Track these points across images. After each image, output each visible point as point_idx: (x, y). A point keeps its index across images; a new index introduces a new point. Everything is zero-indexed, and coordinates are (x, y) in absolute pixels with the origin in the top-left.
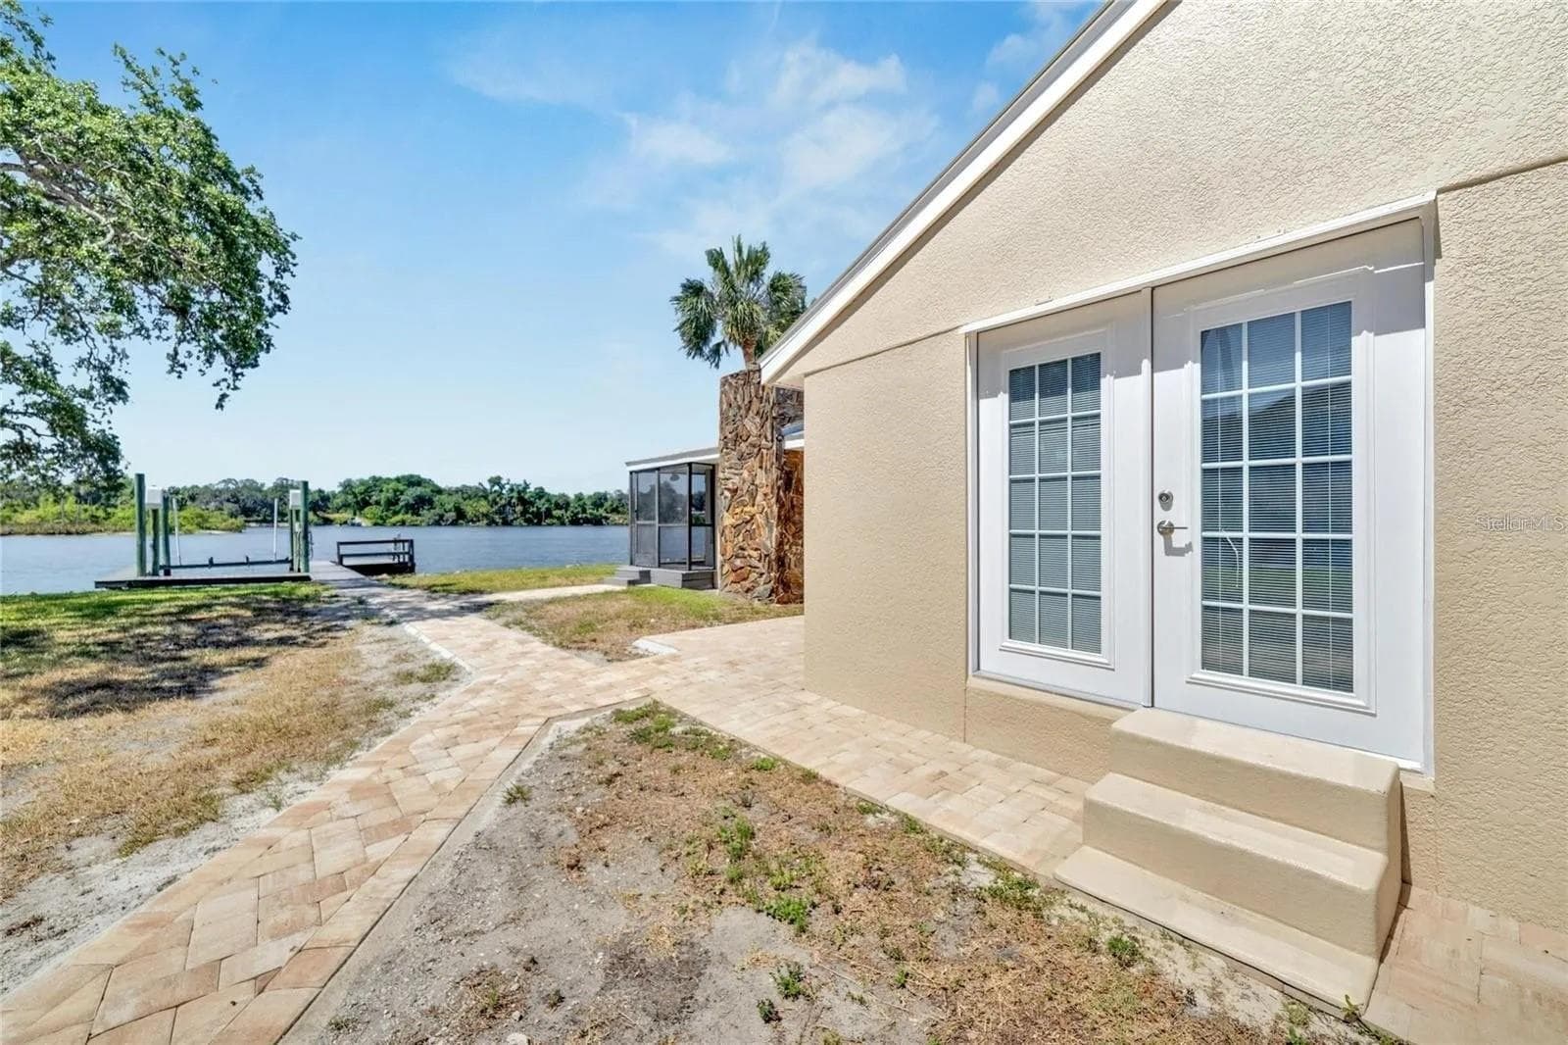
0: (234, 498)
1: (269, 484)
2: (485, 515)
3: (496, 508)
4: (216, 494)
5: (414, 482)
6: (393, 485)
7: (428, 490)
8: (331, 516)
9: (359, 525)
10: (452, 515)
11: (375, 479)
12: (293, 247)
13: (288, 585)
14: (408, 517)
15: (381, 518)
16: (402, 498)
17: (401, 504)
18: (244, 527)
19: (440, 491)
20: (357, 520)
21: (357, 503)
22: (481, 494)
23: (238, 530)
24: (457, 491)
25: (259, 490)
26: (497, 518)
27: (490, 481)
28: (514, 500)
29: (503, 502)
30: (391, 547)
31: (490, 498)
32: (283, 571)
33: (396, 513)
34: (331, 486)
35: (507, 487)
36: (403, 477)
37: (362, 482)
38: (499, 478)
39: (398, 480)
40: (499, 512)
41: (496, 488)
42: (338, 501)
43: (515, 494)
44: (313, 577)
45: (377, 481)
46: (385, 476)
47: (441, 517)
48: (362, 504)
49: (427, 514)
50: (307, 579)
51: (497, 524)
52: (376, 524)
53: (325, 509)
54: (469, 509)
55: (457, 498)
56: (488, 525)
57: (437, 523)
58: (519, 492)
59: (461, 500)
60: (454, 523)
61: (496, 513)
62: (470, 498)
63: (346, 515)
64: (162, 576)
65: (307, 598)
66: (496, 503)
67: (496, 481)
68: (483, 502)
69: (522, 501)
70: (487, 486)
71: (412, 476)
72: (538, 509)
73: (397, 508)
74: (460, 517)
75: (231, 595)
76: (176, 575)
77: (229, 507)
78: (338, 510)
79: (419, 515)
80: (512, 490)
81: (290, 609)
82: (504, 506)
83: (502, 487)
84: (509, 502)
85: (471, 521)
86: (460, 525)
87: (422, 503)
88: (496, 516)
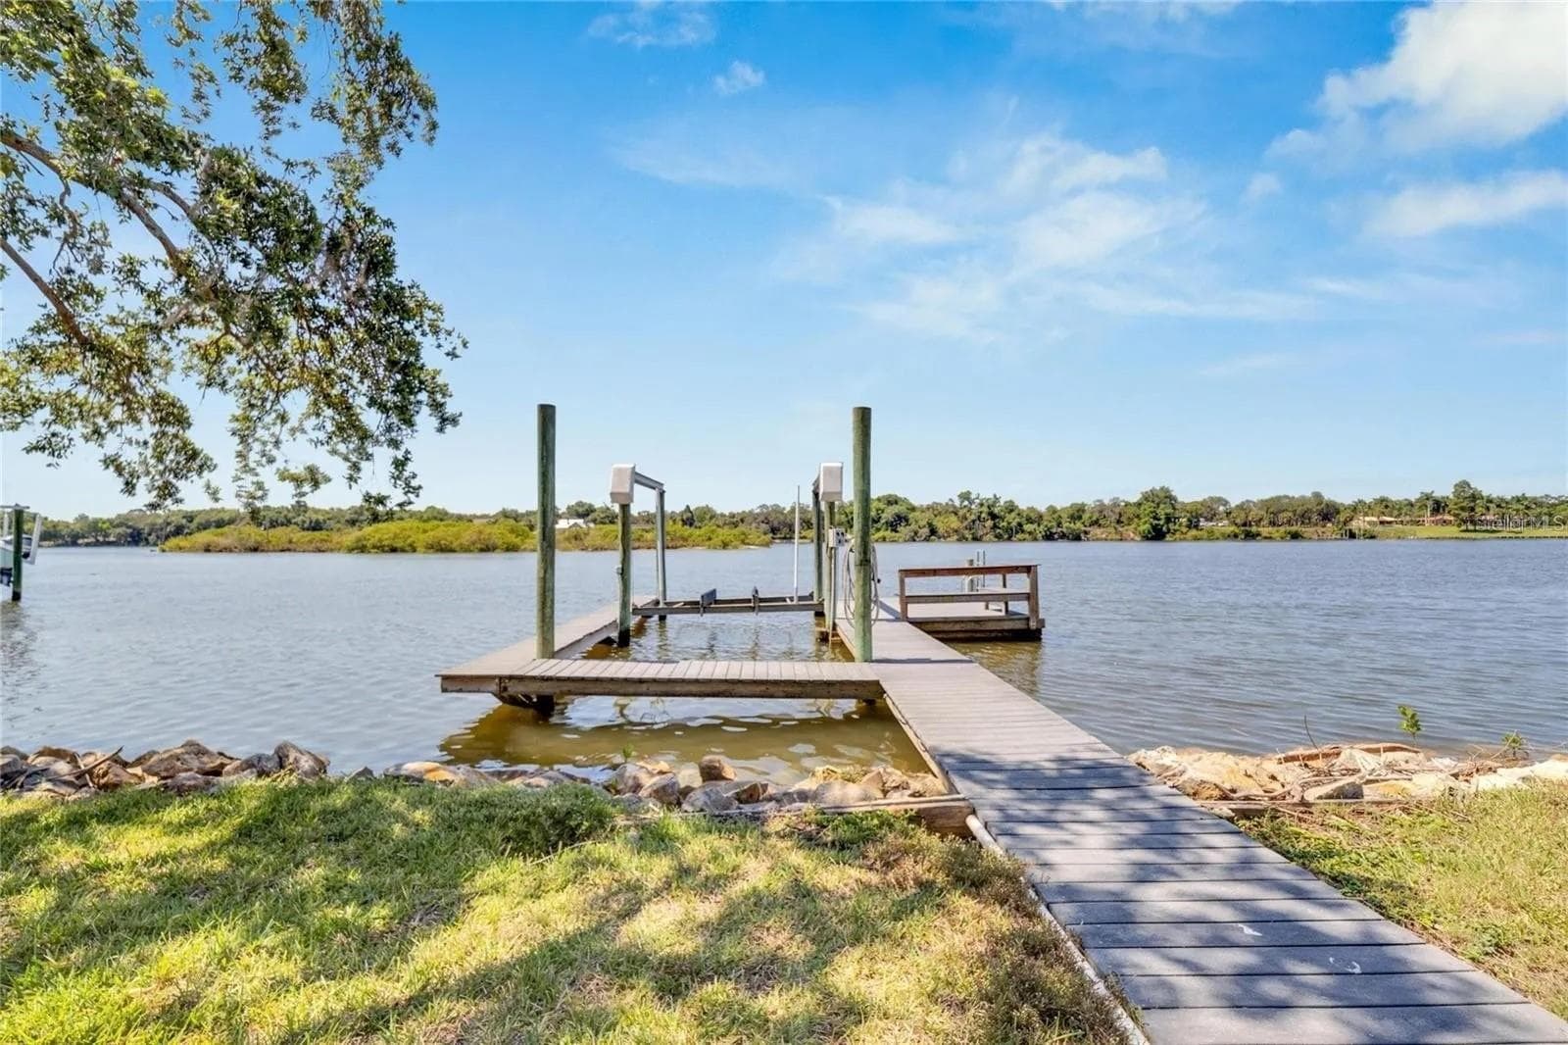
0: (766, 520)
1: (787, 509)
2: (956, 531)
3: (966, 523)
4: (755, 517)
5: (892, 500)
6: (875, 504)
7: (904, 508)
10: (926, 531)
14: (889, 534)
16: (883, 515)
17: (883, 521)
18: (771, 543)
19: (913, 509)
22: (951, 509)
23: (767, 545)
24: (928, 508)
25: (780, 512)
26: (967, 534)
27: (960, 497)
28: (983, 515)
29: (973, 517)
31: (960, 513)
33: (878, 530)
35: (977, 502)
36: (884, 497)
38: (969, 493)
40: (969, 528)
41: (966, 503)
43: (985, 509)
47: (916, 533)
49: (904, 531)
51: (967, 539)
54: (940, 525)
55: (929, 515)
56: (959, 540)
57: (912, 540)
58: (989, 507)
59: (932, 517)
60: (927, 539)
61: (966, 529)
62: (941, 514)
66: (966, 519)
67: (966, 496)
68: (953, 518)
69: (993, 516)
70: (957, 503)
71: (890, 496)
72: (1009, 523)
73: (879, 525)
74: (933, 534)
77: (763, 527)
79: (897, 532)
80: (982, 505)
82: (974, 521)
83: (972, 502)
84: (979, 517)
85: (945, 538)
86: (933, 541)
87: (899, 520)
88: (967, 532)
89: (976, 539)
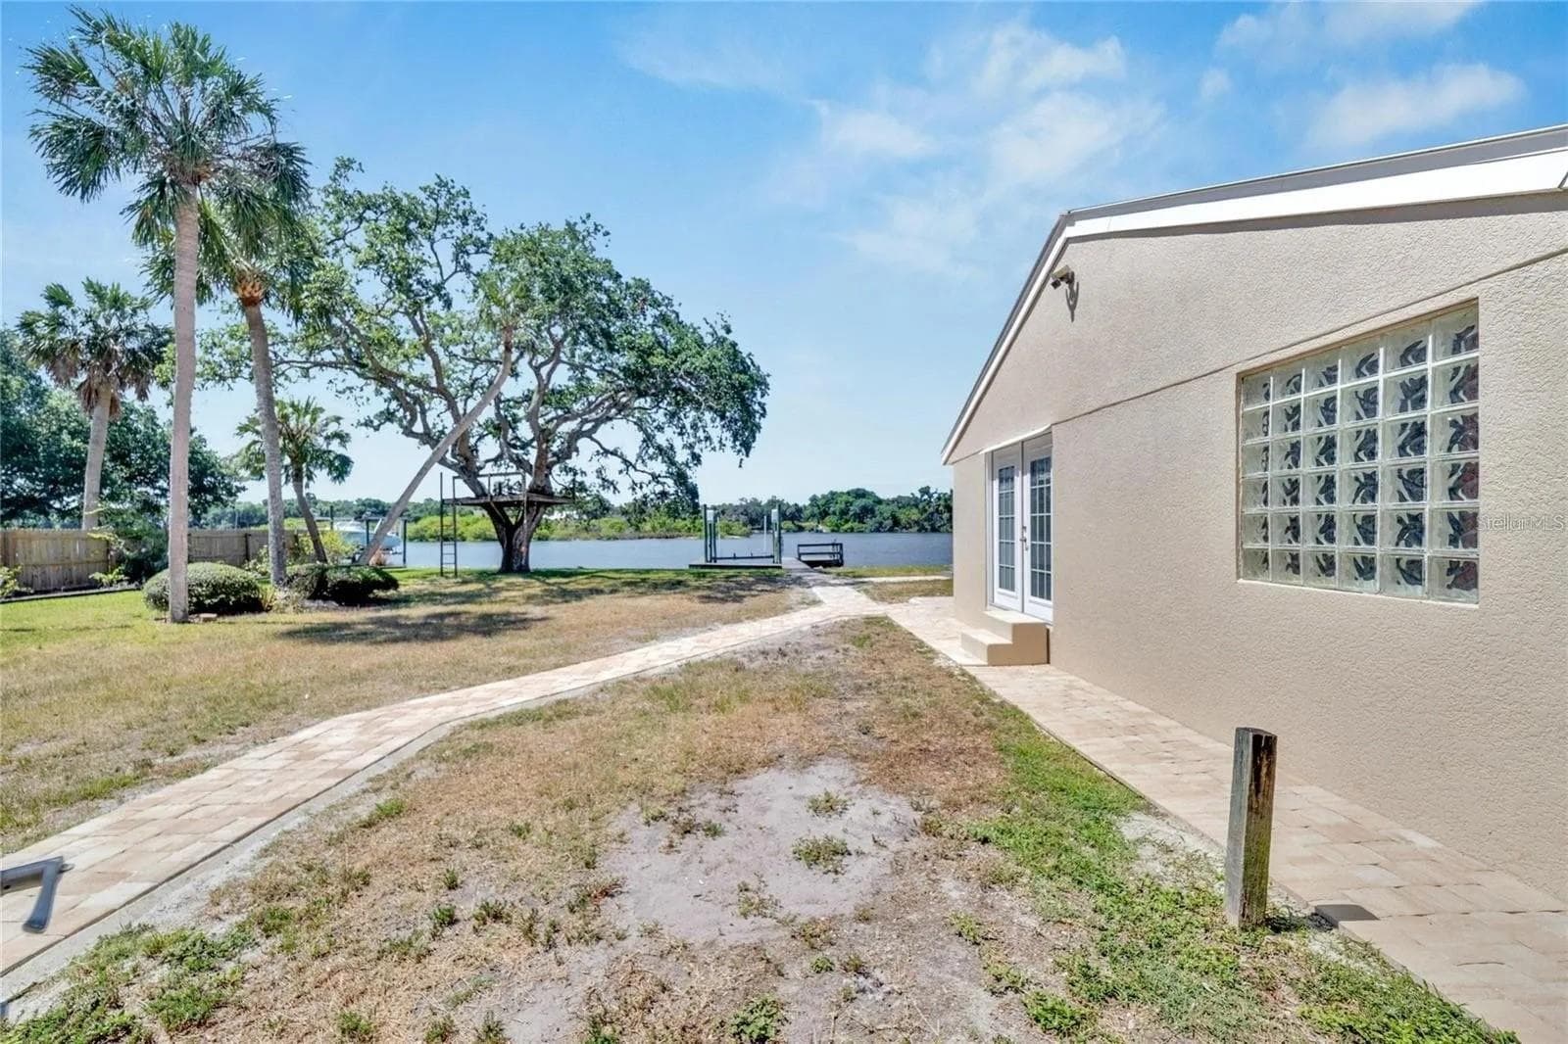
0: (745, 513)
1: (764, 502)
2: (917, 522)
3: (925, 515)
4: (735, 509)
5: (860, 494)
6: (845, 498)
7: (871, 501)
8: (803, 524)
9: (821, 532)
10: (889, 523)
11: (833, 494)
12: (768, 380)
13: (770, 570)
14: (856, 525)
15: (837, 525)
16: (852, 508)
17: (851, 513)
18: (751, 533)
19: (879, 502)
20: (820, 527)
21: (820, 513)
22: (912, 503)
23: (747, 535)
24: (893, 501)
25: (759, 505)
26: (927, 525)
27: (920, 491)
28: (941, 508)
29: (931, 510)
30: (830, 549)
31: (921, 506)
32: (769, 562)
33: (847, 521)
34: (804, 502)
35: (935, 496)
36: (853, 491)
37: (824, 497)
38: (928, 488)
39: (848, 493)
40: (928, 519)
41: (926, 497)
42: (807, 513)
43: (942, 502)
44: (784, 566)
45: (833, 496)
46: (839, 490)
47: (881, 524)
48: (824, 515)
49: (870, 522)
50: (780, 568)
51: (926, 530)
52: (833, 531)
53: (799, 519)
54: (903, 517)
55: (894, 507)
56: (919, 531)
57: (877, 530)
58: (946, 500)
59: (896, 509)
60: (891, 530)
61: (925, 520)
62: (904, 507)
63: (812, 524)
64: (713, 563)
65: (777, 575)
66: (926, 511)
67: (925, 491)
68: (915, 511)
70: (918, 495)
71: (858, 490)
73: (847, 517)
74: (896, 525)
75: (745, 572)
76: (719, 563)
77: (743, 518)
78: (807, 520)
79: (864, 523)
80: (939, 498)
81: (771, 580)
82: (932, 514)
83: (931, 496)
84: (937, 510)
85: (905, 527)
86: (896, 531)
87: (866, 512)
88: (926, 524)
89: (934, 530)
